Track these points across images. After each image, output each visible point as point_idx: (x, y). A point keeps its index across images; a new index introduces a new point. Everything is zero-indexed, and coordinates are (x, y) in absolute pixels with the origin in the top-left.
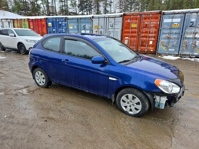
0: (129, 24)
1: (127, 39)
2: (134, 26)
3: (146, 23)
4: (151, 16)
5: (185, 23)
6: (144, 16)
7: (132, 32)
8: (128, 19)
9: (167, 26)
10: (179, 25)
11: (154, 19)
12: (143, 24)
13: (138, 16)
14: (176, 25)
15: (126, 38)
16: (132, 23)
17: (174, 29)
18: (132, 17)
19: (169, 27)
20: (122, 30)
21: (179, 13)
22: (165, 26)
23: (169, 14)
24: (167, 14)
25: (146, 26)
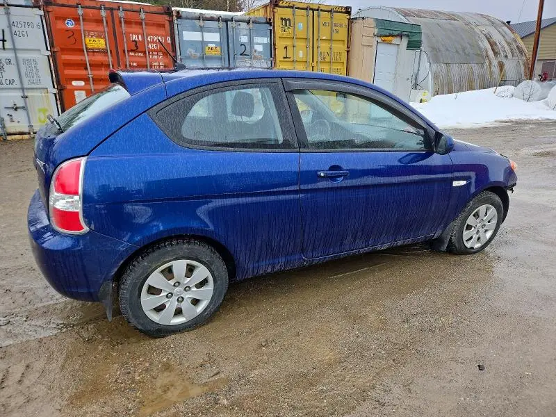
0: (75, 35)
1: (80, 89)
2: (96, 42)
3: (134, 37)
4: (143, 16)
5: (231, 45)
6: (121, 14)
7: (95, 66)
8: (64, 19)
9: (193, 52)
10: (218, 49)
11: (155, 28)
12: (125, 40)
13: (103, 13)
14: (212, 49)
15: (74, 83)
16: (87, 33)
17: (211, 58)
18: (80, 11)
19: (198, 54)
20: (53, 56)
21: (212, 19)
22: (189, 49)
23: (192, 19)
24: (187, 18)
25: (136, 47)
